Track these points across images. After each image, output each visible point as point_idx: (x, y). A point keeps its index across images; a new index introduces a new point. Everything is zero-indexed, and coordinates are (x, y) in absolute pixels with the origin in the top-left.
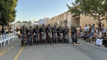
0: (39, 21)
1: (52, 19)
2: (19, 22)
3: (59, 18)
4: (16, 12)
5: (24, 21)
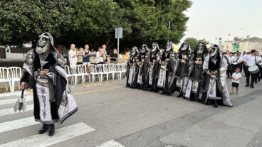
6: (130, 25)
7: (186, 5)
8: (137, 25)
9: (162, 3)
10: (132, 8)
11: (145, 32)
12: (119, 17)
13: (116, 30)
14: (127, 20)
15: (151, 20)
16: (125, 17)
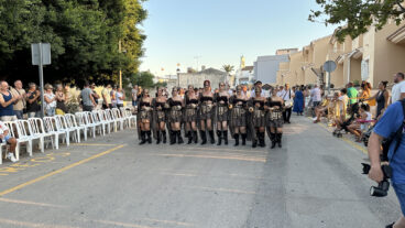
0: (256, 63)
1: (307, 52)
2: (190, 71)
3: (335, 46)
4: (144, 37)
5: (203, 67)
6: (59, 39)
7: (141, 15)
8: (73, 41)
9: (108, 8)
10: (60, 9)
11: (88, 54)
12: (35, 23)
13: (33, 46)
14: (51, 29)
15: (96, 34)
16: (47, 23)
